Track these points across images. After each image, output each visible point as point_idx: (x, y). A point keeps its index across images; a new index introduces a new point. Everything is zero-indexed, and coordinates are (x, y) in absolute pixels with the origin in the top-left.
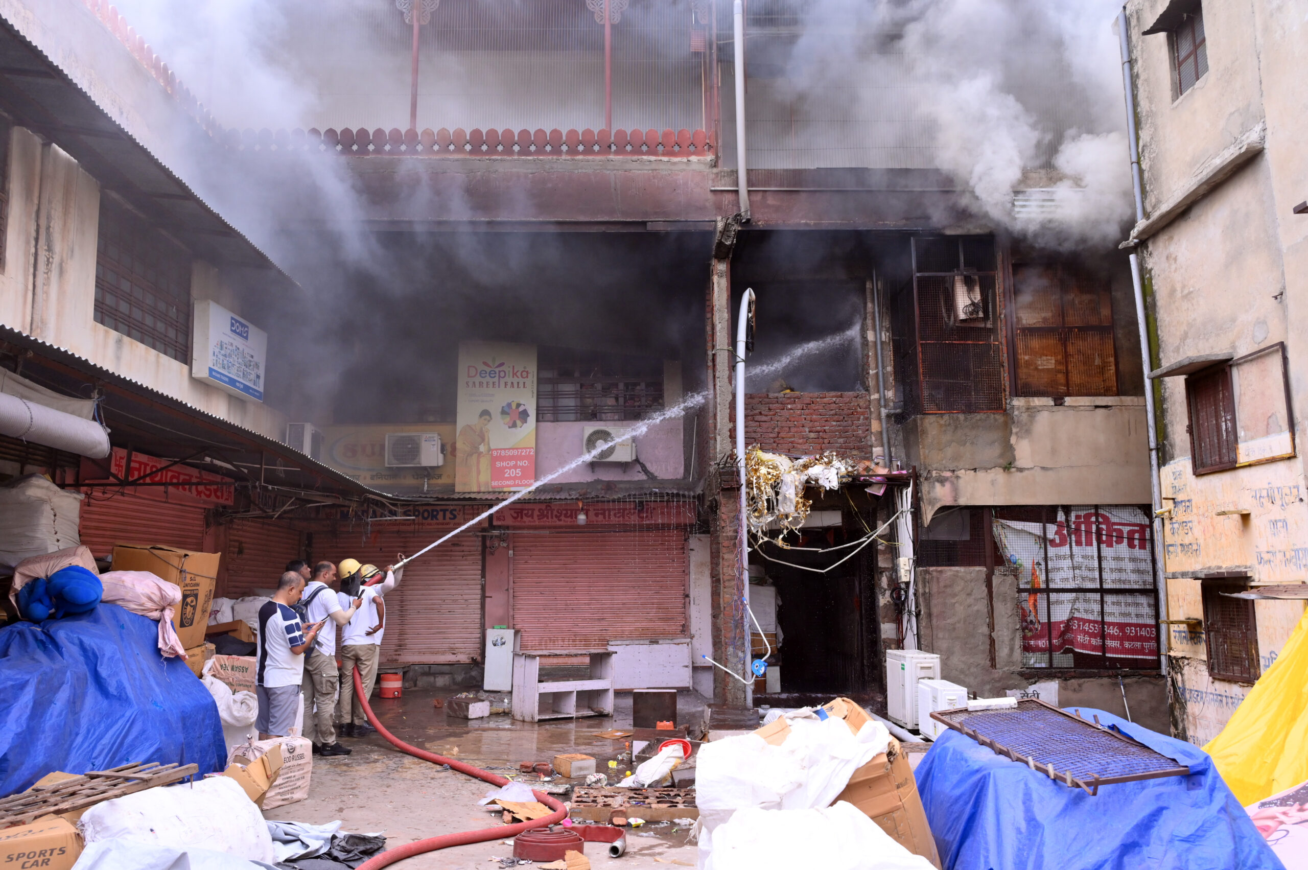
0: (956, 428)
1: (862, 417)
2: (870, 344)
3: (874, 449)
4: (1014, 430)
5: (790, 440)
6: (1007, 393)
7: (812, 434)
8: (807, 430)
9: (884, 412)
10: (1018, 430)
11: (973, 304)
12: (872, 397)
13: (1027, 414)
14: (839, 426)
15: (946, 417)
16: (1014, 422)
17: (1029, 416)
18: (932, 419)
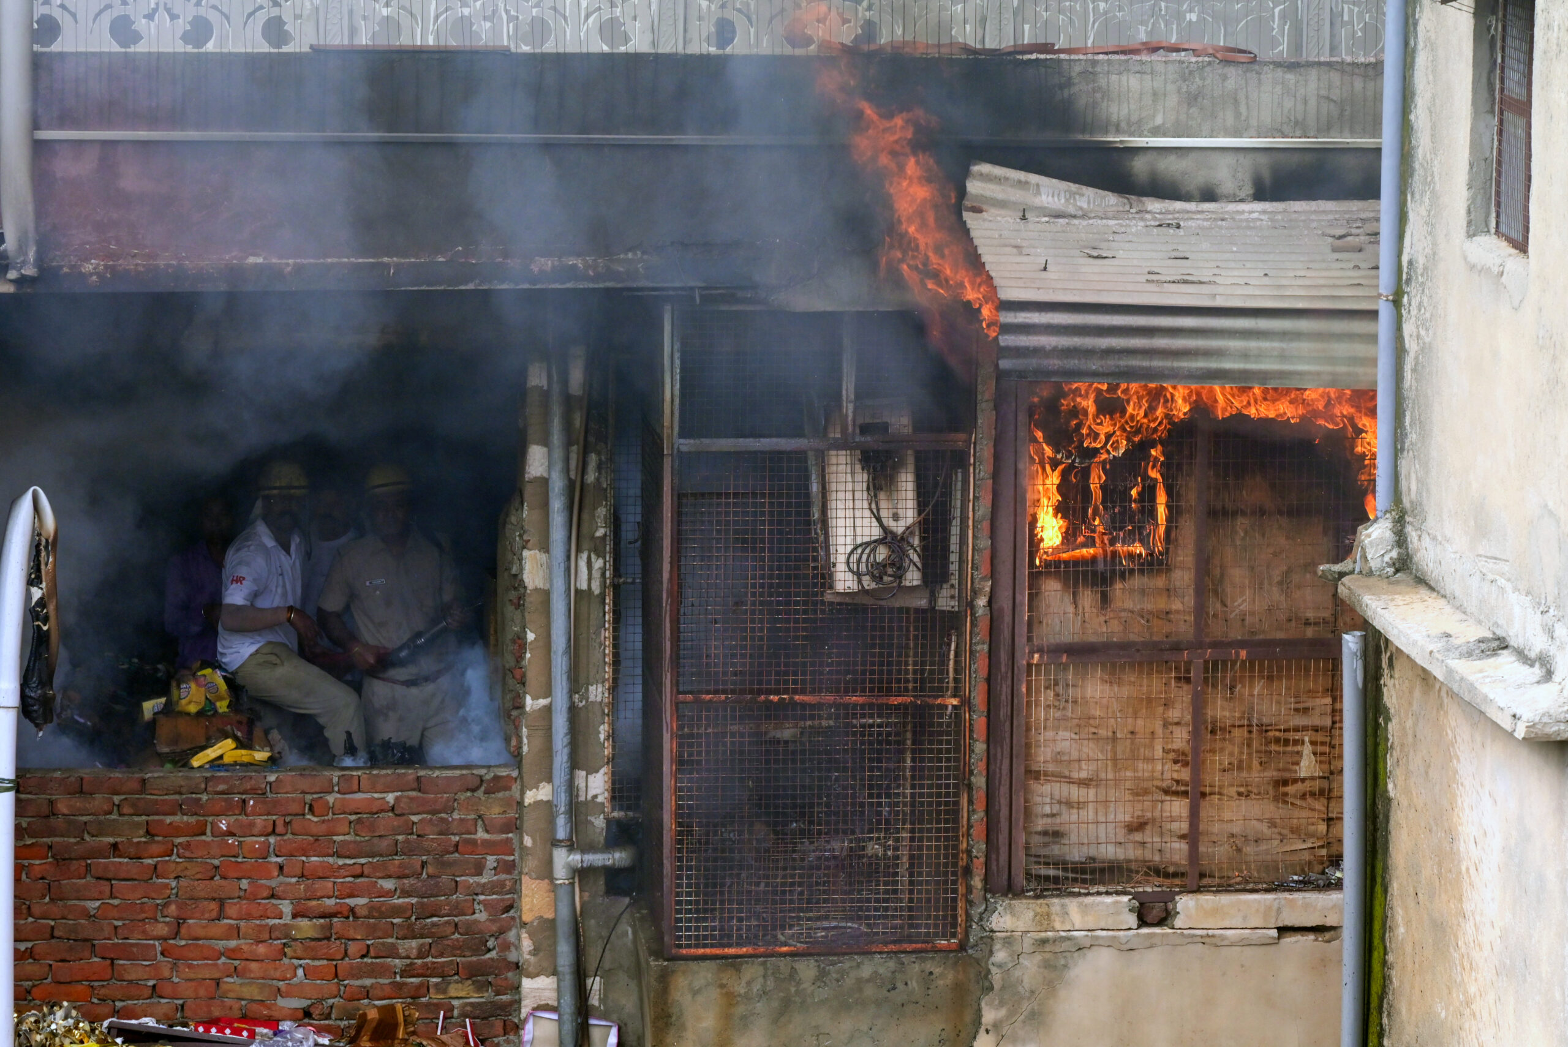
0: (786, 1005)
1: (491, 861)
2: (531, 601)
3: (527, 983)
4: (989, 1016)
5: (221, 944)
6: (977, 882)
7: (303, 923)
8: (286, 907)
9: (563, 860)
10: (1002, 1013)
11: (888, 538)
12: (530, 797)
13: (1038, 957)
14: (406, 894)
15: (752, 971)
16: (991, 988)
17: (1047, 965)
18: (703, 974)
